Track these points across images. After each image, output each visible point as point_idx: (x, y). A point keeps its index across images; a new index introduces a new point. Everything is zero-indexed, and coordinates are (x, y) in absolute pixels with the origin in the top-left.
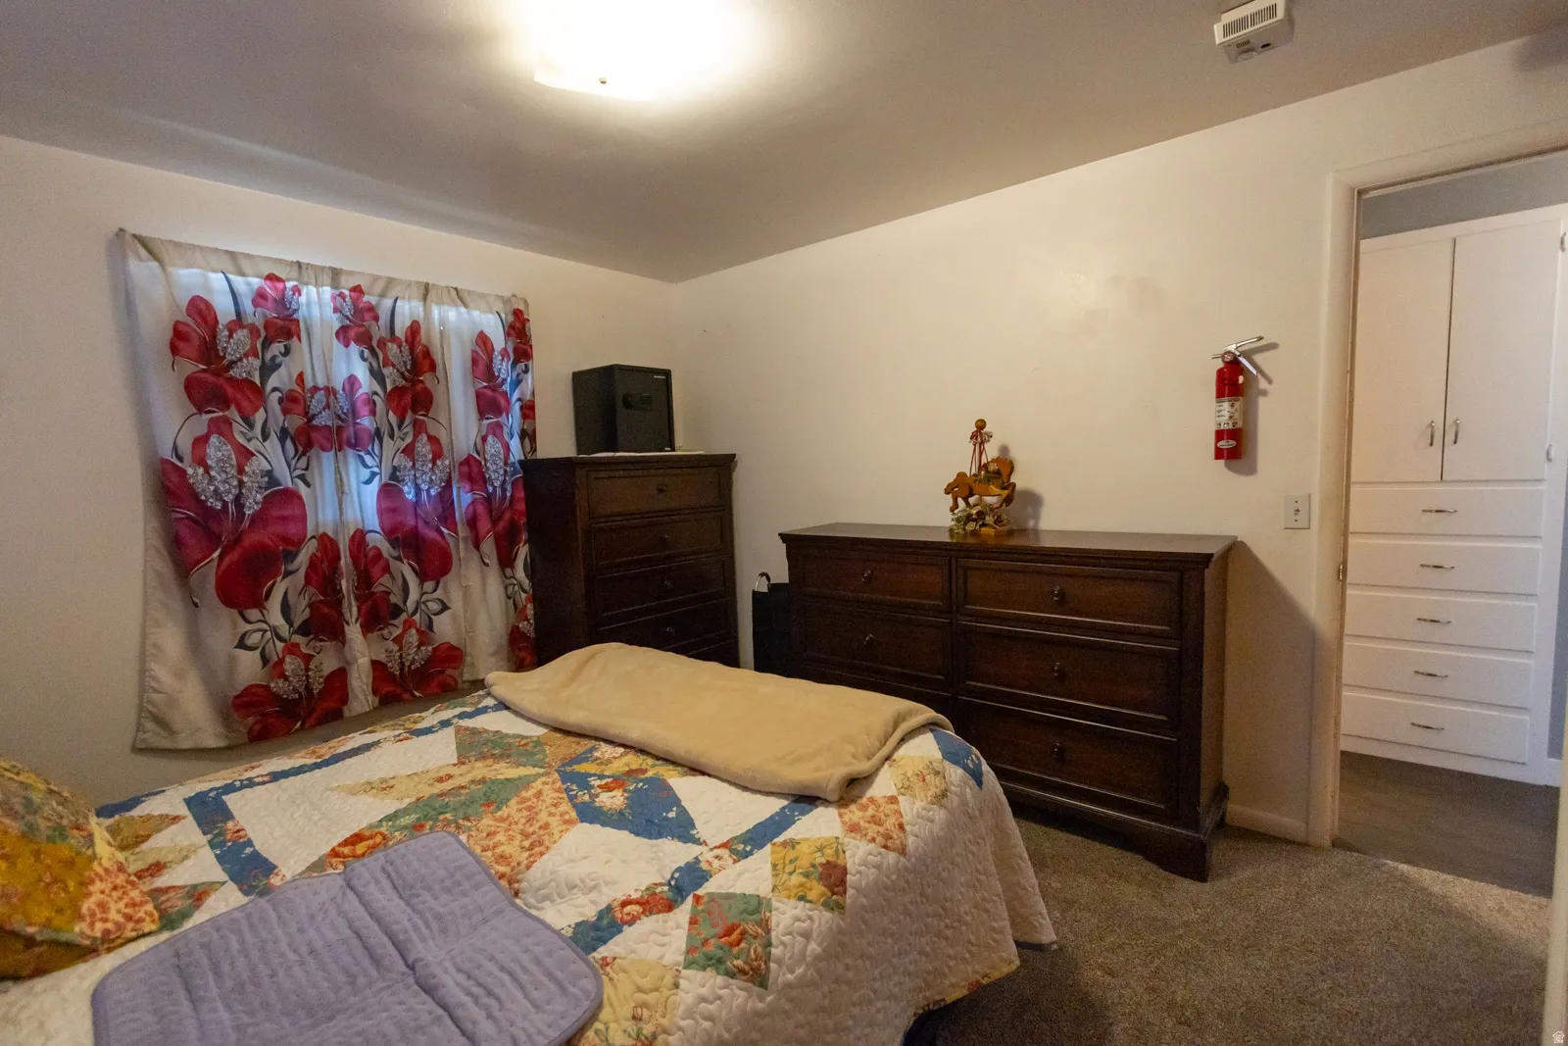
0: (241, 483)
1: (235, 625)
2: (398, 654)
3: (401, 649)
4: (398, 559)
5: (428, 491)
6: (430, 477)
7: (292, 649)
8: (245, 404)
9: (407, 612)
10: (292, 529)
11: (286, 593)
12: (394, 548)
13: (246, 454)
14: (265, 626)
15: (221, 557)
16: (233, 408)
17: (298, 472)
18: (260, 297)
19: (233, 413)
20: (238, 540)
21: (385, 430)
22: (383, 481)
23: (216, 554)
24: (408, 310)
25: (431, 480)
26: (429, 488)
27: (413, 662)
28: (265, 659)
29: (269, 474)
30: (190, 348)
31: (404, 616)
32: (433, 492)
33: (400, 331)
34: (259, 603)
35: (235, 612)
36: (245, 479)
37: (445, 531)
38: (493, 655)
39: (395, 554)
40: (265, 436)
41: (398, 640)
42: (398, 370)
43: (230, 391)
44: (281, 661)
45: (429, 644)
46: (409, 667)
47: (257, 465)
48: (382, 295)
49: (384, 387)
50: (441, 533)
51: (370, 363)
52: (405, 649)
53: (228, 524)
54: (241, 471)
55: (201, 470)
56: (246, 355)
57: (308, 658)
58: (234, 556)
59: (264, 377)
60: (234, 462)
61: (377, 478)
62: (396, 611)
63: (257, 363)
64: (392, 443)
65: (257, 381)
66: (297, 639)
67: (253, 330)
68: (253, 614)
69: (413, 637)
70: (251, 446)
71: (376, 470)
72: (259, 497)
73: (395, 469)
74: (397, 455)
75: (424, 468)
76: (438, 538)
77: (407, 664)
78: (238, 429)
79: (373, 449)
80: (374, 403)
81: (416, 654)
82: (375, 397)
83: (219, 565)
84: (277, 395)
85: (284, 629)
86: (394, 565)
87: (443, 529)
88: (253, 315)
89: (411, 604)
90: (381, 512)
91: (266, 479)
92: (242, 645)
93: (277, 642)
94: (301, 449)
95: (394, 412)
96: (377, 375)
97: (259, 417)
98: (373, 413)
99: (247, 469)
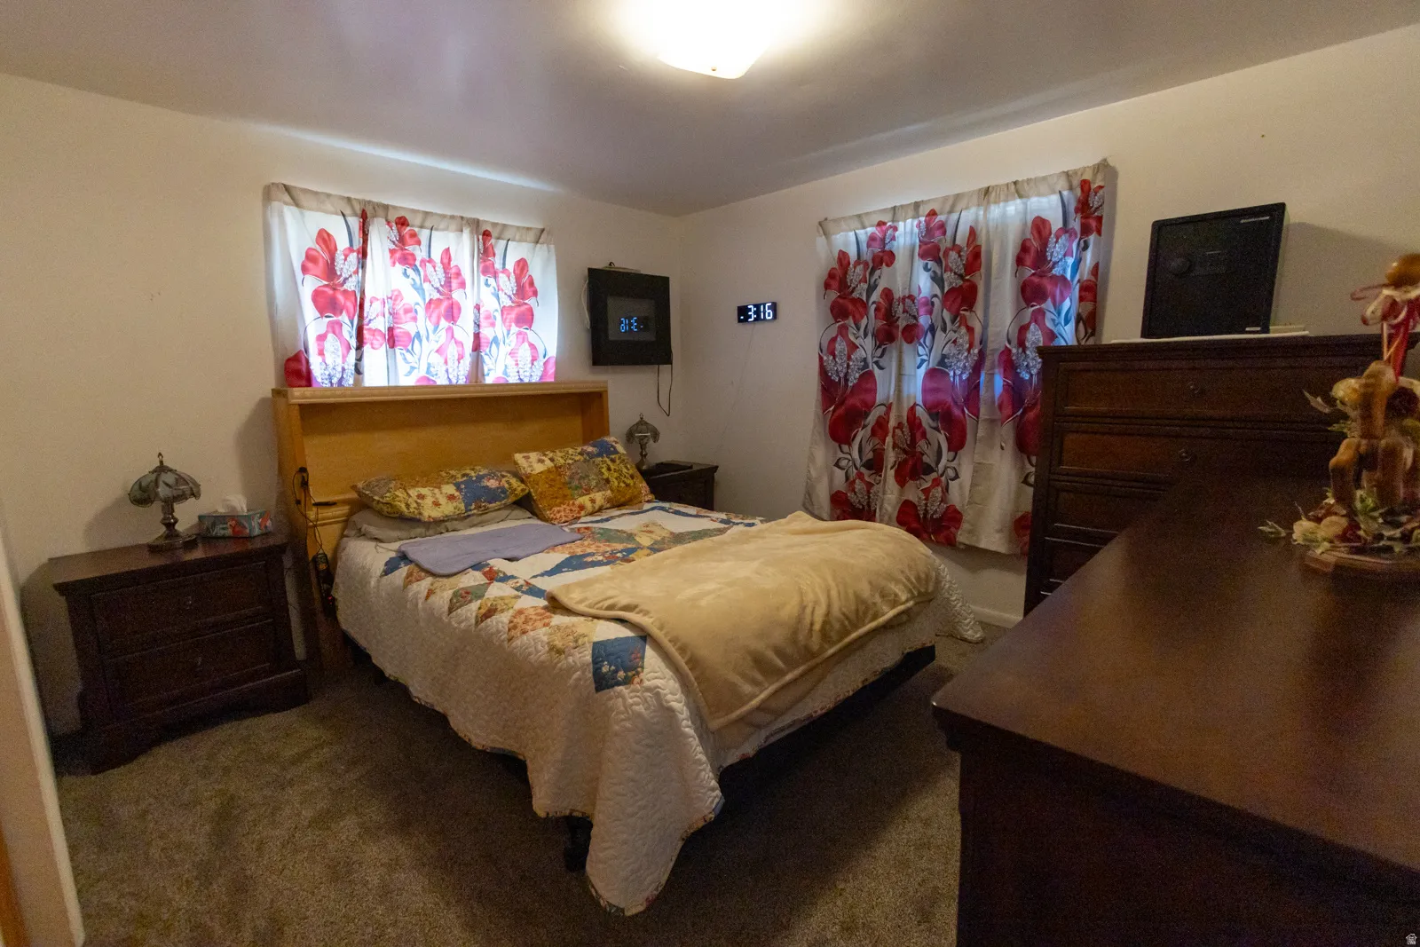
0: (848, 366)
1: (835, 453)
2: (924, 502)
3: (926, 499)
4: (937, 429)
5: (960, 376)
6: (964, 364)
7: (860, 476)
8: (857, 316)
9: (937, 472)
10: (868, 397)
11: (861, 442)
12: (933, 420)
13: (853, 347)
14: (849, 457)
15: (834, 411)
16: (851, 318)
17: (875, 359)
18: (872, 239)
19: (850, 321)
20: (842, 403)
21: (939, 325)
22: (931, 366)
23: (831, 409)
24: (968, 217)
25: (965, 367)
26: (962, 373)
27: (936, 512)
28: (847, 478)
29: (865, 360)
30: (835, 284)
31: (934, 475)
32: (964, 377)
33: (961, 239)
34: (849, 442)
35: (837, 445)
36: (851, 363)
37: (967, 412)
38: (999, 531)
39: (934, 425)
40: (866, 335)
41: (926, 491)
42: (955, 273)
43: (850, 307)
44: (854, 481)
45: (945, 503)
46: (932, 515)
47: (860, 353)
48: (951, 212)
49: (942, 288)
50: (963, 412)
51: (934, 272)
52: (930, 500)
53: (840, 392)
54: (849, 358)
55: (831, 358)
56: (860, 282)
57: (870, 485)
58: (841, 411)
59: (868, 297)
60: (846, 353)
61: (925, 364)
62: (929, 470)
63: (866, 286)
64: (944, 335)
65: (865, 299)
66: (863, 470)
67: (866, 264)
68: (845, 448)
69: (937, 492)
70: (857, 342)
71: (925, 357)
72: (857, 375)
73: (944, 357)
74: (948, 345)
75: (960, 356)
76: (961, 415)
77: (931, 512)
78: (852, 330)
79: (925, 342)
80: (933, 304)
81: (936, 509)
82: (935, 300)
83: (832, 415)
84: (874, 306)
85: (858, 463)
86: (931, 433)
87: (965, 409)
88: (867, 255)
89: (941, 466)
90: (925, 391)
91: (863, 363)
92: (837, 465)
93: (854, 470)
94: (878, 343)
95: (949, 310)
96: (937, 279)
97: (864, 322)
98: (930, 313)
99: (852, 357)
